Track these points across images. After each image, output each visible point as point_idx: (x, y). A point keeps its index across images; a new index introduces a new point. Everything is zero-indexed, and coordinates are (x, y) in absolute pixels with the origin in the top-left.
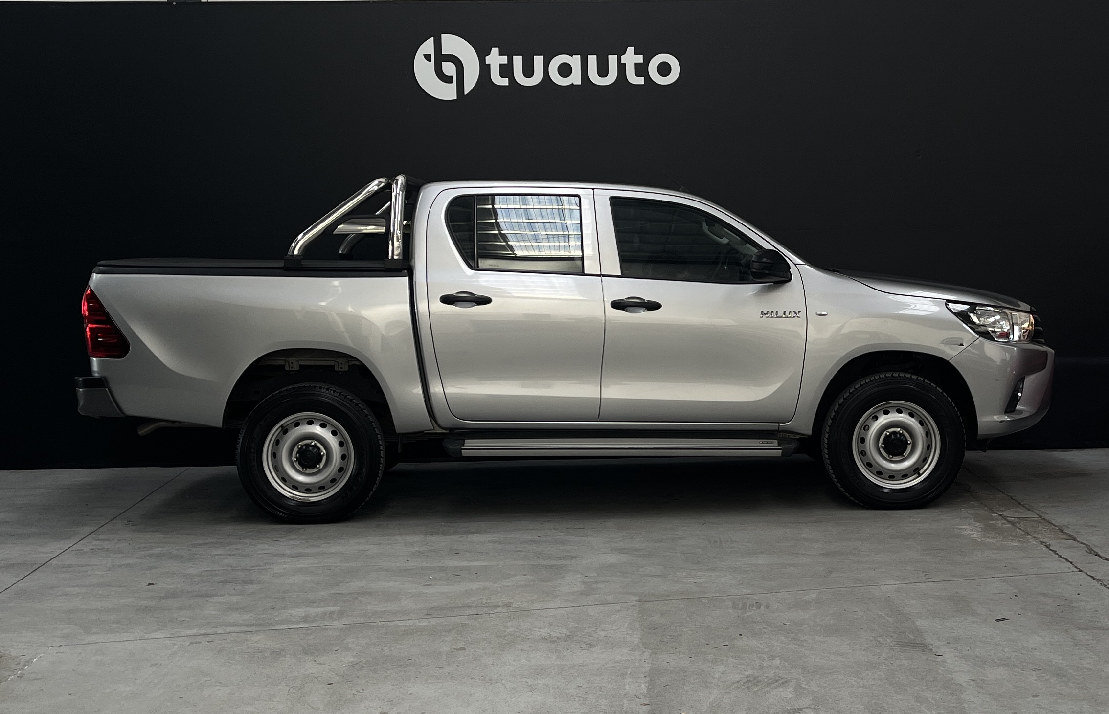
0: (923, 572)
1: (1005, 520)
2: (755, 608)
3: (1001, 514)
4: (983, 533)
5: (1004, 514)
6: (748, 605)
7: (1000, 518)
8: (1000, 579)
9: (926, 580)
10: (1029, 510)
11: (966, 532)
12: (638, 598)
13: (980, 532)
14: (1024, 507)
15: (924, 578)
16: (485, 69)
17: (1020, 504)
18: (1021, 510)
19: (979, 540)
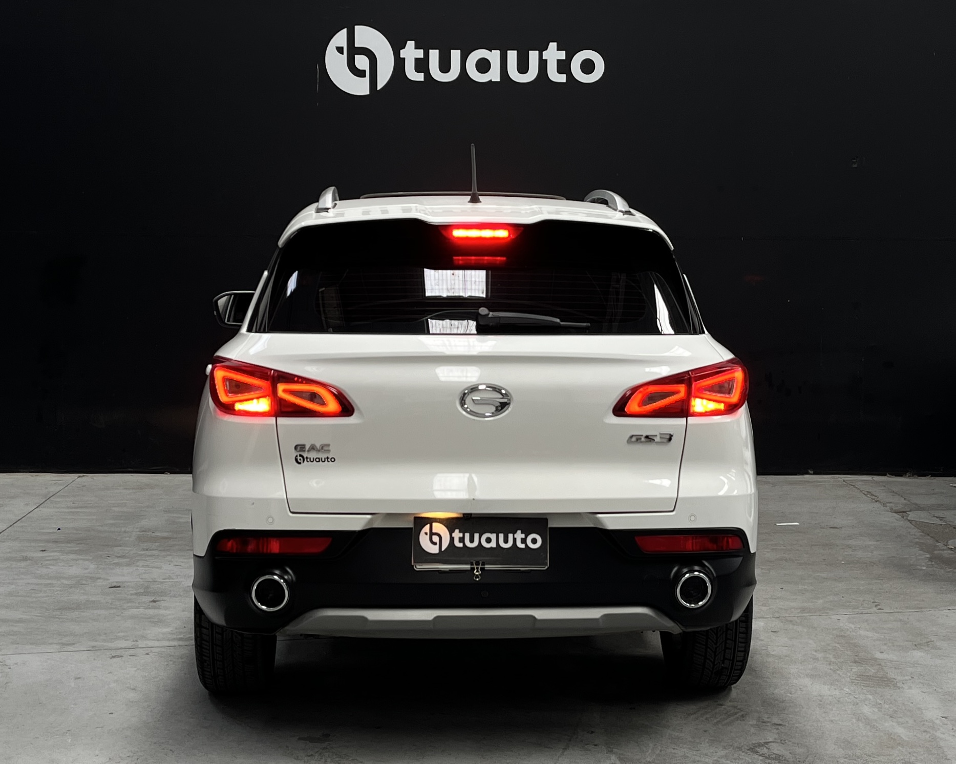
16: (400, 63)
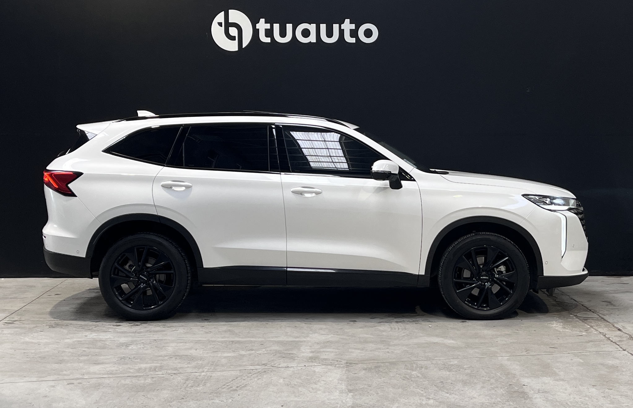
0: (525, 349)
1: (578, 318)
2: (418, 369)
3: (576, 314)
4: (564, 326)
5: (578, 315)
6: (414, 367)
7: (575, 317)
8: (574, 355)
9: (526, 354)
10: (593, 312)
11: (553, 325)
12: (345, 361)
13: (562, 325)
14: (590, 311)
15: (525, 353)
16: (256, 32)
17: (588, 309)
18: (588, 313)
19: (561, 330)
